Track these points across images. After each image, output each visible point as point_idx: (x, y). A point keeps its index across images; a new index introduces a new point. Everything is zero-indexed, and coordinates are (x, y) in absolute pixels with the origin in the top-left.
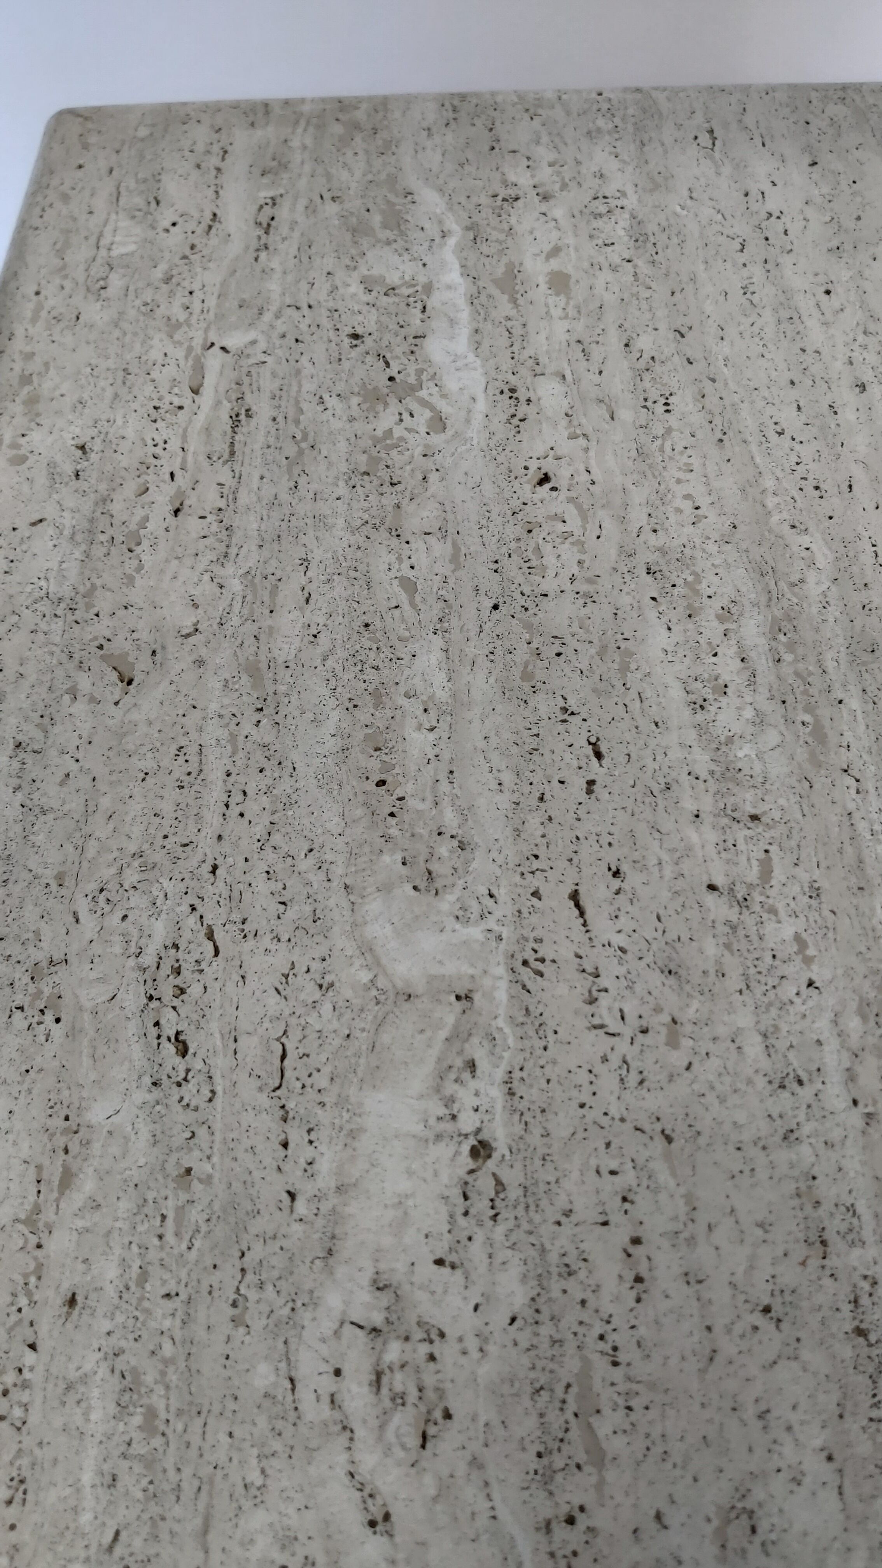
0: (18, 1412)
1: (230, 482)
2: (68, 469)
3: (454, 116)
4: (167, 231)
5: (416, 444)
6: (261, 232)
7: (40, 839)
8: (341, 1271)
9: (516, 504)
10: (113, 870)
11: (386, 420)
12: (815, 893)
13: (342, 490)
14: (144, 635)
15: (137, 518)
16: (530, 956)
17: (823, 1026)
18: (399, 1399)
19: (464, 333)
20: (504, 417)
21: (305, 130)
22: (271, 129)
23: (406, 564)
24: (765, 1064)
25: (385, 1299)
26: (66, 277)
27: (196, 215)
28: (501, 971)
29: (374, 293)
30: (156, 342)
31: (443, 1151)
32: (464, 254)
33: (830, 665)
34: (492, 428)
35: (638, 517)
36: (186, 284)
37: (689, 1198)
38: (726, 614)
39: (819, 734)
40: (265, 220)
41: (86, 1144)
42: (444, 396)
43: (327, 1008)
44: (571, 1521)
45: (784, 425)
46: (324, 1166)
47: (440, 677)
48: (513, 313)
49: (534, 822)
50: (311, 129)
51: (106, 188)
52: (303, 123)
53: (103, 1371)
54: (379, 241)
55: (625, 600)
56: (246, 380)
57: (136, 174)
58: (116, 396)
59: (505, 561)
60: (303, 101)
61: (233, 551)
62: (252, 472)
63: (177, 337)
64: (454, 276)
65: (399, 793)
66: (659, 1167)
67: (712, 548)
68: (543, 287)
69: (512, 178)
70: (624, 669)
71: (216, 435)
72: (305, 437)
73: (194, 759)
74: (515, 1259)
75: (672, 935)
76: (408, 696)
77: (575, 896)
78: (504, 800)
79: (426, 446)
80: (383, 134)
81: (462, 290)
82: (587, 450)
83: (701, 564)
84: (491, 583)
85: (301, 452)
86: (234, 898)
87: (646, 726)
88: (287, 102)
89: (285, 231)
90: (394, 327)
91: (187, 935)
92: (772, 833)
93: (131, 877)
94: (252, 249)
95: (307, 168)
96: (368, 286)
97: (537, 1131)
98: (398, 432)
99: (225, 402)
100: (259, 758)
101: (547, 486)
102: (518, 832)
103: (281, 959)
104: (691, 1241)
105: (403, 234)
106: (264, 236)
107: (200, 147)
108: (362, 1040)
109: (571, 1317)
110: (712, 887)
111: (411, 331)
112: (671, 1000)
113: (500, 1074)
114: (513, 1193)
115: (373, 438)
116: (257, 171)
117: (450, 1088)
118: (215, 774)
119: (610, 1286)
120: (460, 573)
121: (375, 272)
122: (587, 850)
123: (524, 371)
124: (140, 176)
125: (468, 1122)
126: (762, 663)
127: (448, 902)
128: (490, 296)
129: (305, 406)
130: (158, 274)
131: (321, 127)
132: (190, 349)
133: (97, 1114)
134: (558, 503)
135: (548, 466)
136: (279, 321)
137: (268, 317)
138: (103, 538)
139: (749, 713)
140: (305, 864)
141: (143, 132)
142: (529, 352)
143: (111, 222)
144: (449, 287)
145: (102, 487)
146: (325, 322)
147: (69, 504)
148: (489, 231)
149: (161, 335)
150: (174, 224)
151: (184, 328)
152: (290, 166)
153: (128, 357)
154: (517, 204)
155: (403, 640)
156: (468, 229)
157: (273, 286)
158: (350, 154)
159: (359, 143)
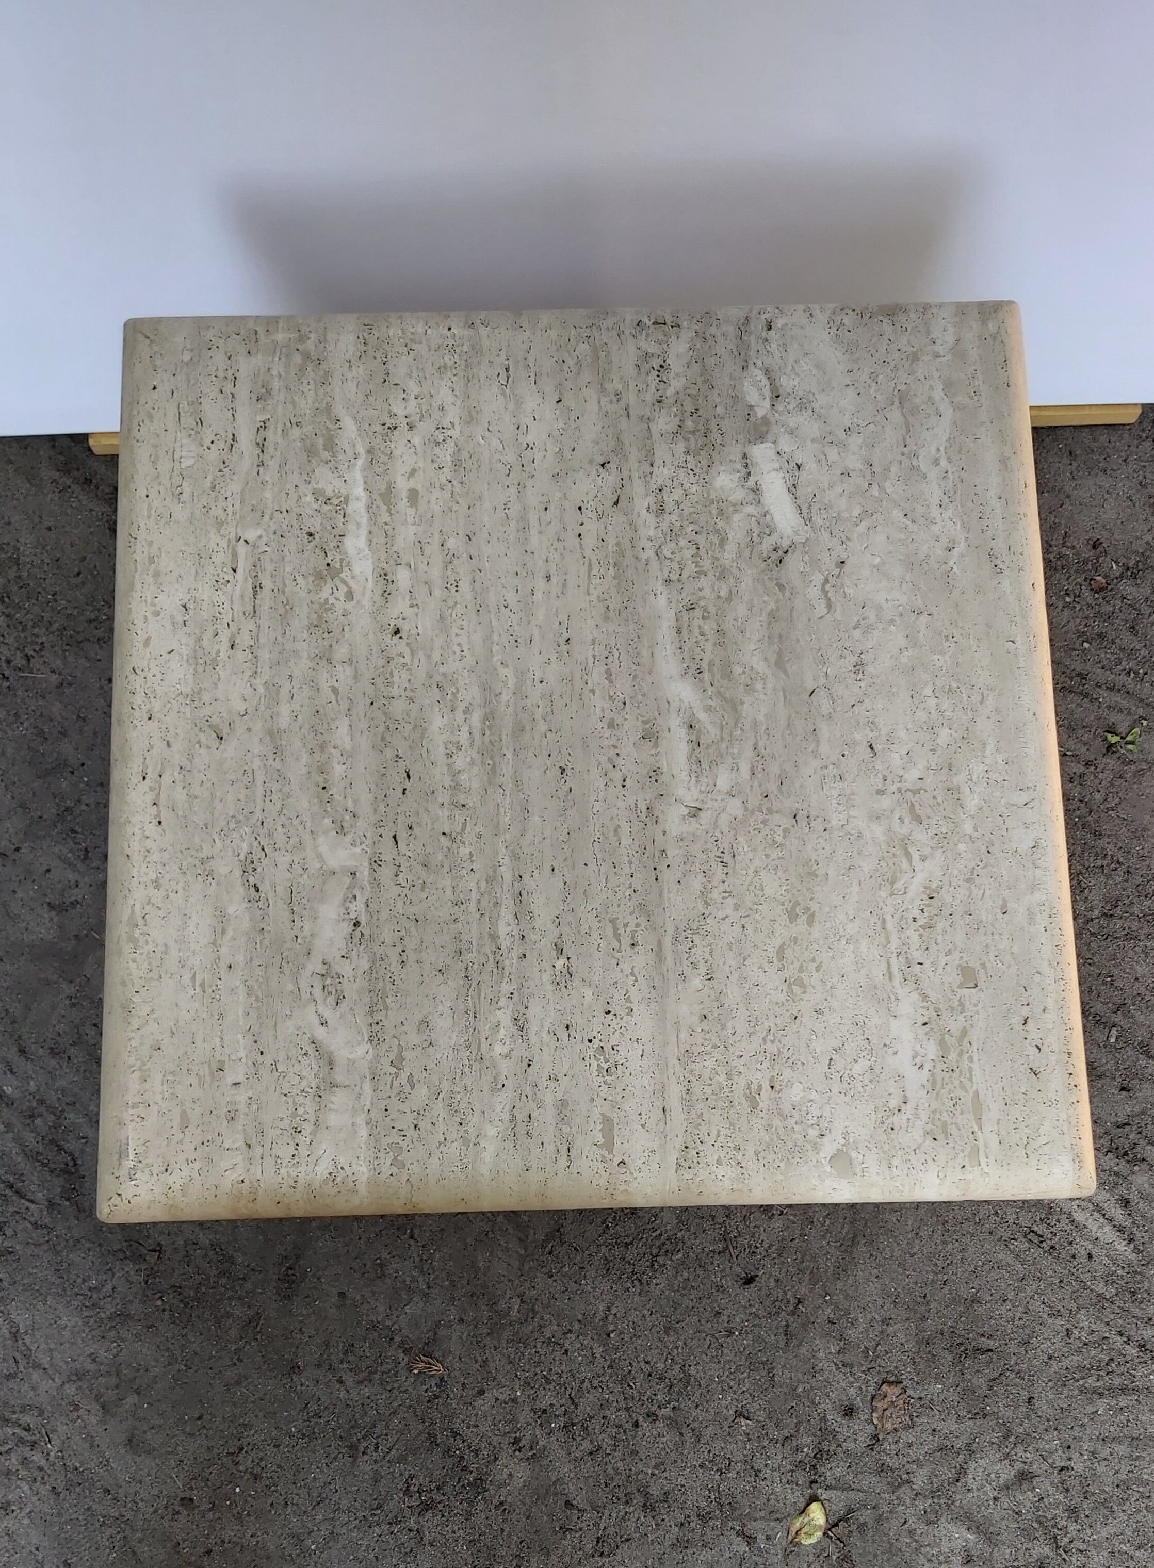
0: (218, 997)
1: (255, 630)
2: (180, 619)
3: (365, 348)
4: (209, 448)
5: (340, 606)
6: (259, 451)
7: (196, 809)
8: (312, 959)
9: (383, 646)
10: (225, 823)
11: (325, 593)
12: (480, 836)
13: (306, 636)
14: (224, 715)
15: (214, 651)
16: (376, 859)
17: (473, 885)
18: (330, 993)
19: (364, 532)
20: (380, 592)
21: (279, 358)
22: (260, 357)
23: (334, 679)
24: (452, 897)
25: (326, 967)
26: (160, 484)
27: (223, 433)
28: (366, 864)
29: (319, 502)
30: (212, 535)
31: (345, 924)
32: (366, 474)
33: (504, 737)
34: (375, 599)
35: (436, 656)
36: (223, 491)
37: (421, 938)
38: (467, 711)
39: (494, 770)
40: (260, 440)
41: (228, 920)
42: (353, 577)
43: (305, 877)
44: (377, 1023)
45: (508, 601)
46: (306, 928)
47: (347, 739)
48: (389, 519)
49: (382, 806)
50: (283, 359)
51: (172, 411)
52: (277, 350)
53: (242, 986)
54: (322, 461)
55: (427, 701)
56: (258, 564)
57: (188, 396)
58: (197, 572)
59: (377, 679)
61: (259, 670)
62: (265, 624)
63: (222, 532)
64: (359, 491)
65: (331, 793)
66: (413, 930)
67: (466, 674)
68: (405, 500)
69: (394, 409)
70: (422, 737)
71: (247, 600)
72: (288, 603)
73: (251, 776)
74: (366, 956)
75: (427, 851)
76: (334, 748)
77: (395, 837)
78: (371, 797)
79: (344, 610)
80: (324, 366)
81: (364, 501)
82: (417, 615)
83: (461, 684)
84: (370, 690)
85: (286, 612)
86: (270, 835)
87: (428, 764)
89: (272, 449)
90: (329, 528)
91: (255, 849)
92: (469, 812)
93: (232, 825)
94: (255, 465)
95: (282, 397)
96: (317, 494)
97: (375, 918)
98: (332, 600)
99: (249, 578)
100: (276, 776)
101: (398, 636)
102: (375, 810)
103: (288, 858)
104: (420, 952)
105: (334, 456)
106: (261, 454)
107: (221, 374)
108: (317, 888)
109: (383, 971)
110: (444, 834)
111: (337, 532)
112: (424, 875)
113: (364, 900)
114: (367, 937)
115: (320, 603)
116: (255, 399)
117: (348, 904)
118: (259, 782)
119: (394, 964)
120: (358, 684)
121: (320, 486)
122: (401, 818)
123: (392, 562)
124: (190, 399)
125: (353, 916)
126: (477, 735)
127: (348, 838)
128: (377, 507)
129: (287, 582)
130: (207, 483)
132: (229, 540)
133: (231, 911)
134: (402, 647)
135: (400, 624)
136: (273, 522)
137: (267, 518)
138: (201, 661)
139: (468, 759)
140: (296, 822)
141: (186, 357)
142: (395, 548)
143: (178, 439)
144: (358, 499)
145: (197, 631)
146: (295, 523)
147: (183, 641)
148: (380, 454)
149: (213, 531)
150: (212, 442)
151: (225, 526)
152: (272, 393)
153: (200, 545)
154: (396, 432)
155: (333, 720)
156: (369, 452)
157: (268, 494)
158: (305, 383)
159: (310, 373)
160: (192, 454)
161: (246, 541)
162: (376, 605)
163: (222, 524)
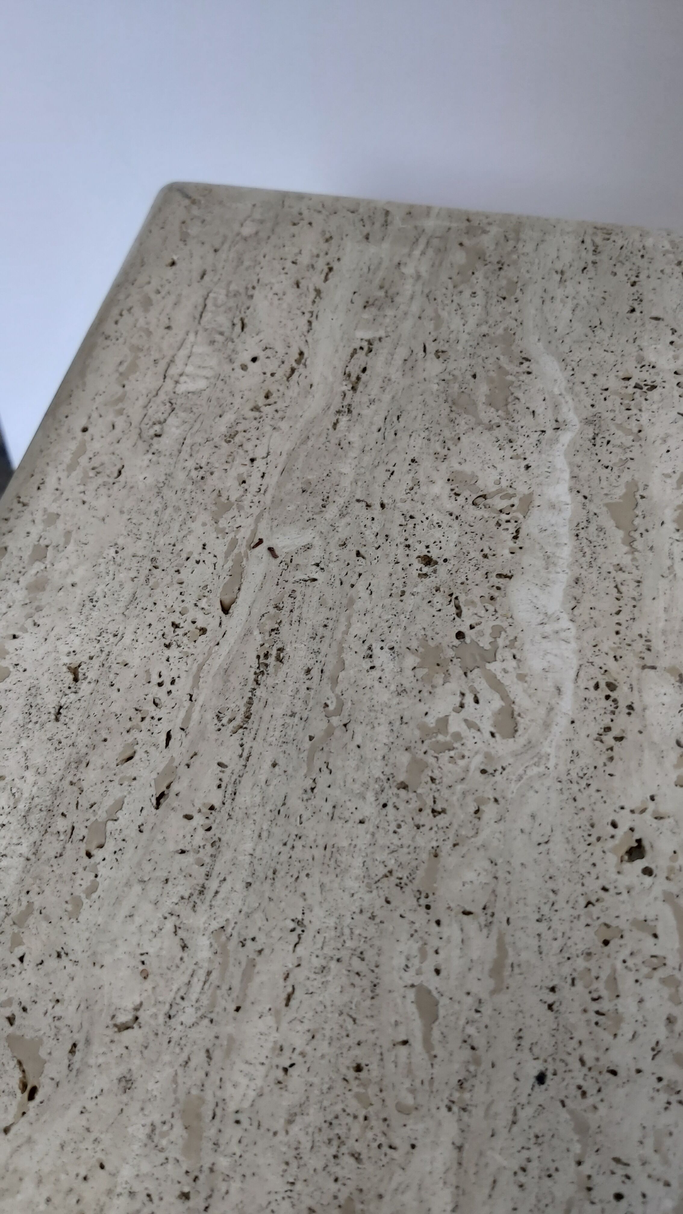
1: (235, 765)
2: (50, 701)
3: (594, 258)
4: (244, 367)
5: (476, 748)
6: (346, 387)
9: (593, 886)
11: (443, 704)
13: (369, 809)
14: (69, 1012)
15: (109, 802)
19: (561, 580)
20: (595, 729)
21: (423, 253)
22: (386, 245)
23: (429, 966)
26: (120, 412)
27: (280, 348)
29: (461, 499)
30: (196, 526)
32: (578, 459)
34: (577, 746)
36: (249, 446)
40: (355, 371)
42: (522, 677)
48: (626, 560)
50: (430, 252)
51: (192, 300)
52: (422, 242)
54: (479, 423)
56: (287, 604)
57: (230, 283)
58: (134, 597)
59: (566, 991)
60: (428, 210)
61: (213, 885)
62: (264, 753)
63: (223, 523)
64: (561, 491)
68: (670, 526)
69: (651, 357)
71: (235, 682)
72: (339, 711)
79: (488, 756)
80: (509, 272)
81: (568, 513)
84: (540, 1028)
85: (329, 733)
88: (410, 213)
89: (374, 389)
90: (476, 555)
94: (333, 410)
95: (415, 308)
96: (456, 483)
98: (456, 725)
99: (256, 632)
101: (640, 864)
105: (509, 417)
106: (350, 394)
107: (305, 260)
111: (495, 565)
115: (422, 727)
116: (359, 301)
120: (503, 998)
121: (467, 468)
123: (630, 659)
124: (233, 287)
128: (600, 529)
129: (348, 657)
130: (222, 427)
131: (441, 251)
132: (234, 543)
134: (650, 900)
135: (645, 827)
136: (344, 521)
137: (332, 511)
138: (61, 825)
141: (248, 230)
142: (640, 627)
143: (188, 345)
144: (553, 506)
145: (83, 739)
146: (395, 532)
147: (37, 759)
148: (613, 429)
149: (205, 517)
150: (254, 360)
151: (234, 512)
152: (398, 299)
153: (161, 541)
154: (654, 395)
155: (403, 1110)
156: (588, 422)
157: (347, 468)
158: (467, 293)
159: (480, 280)
160: (206, 373)
161: (271, 550)
162: (581, 762)
163: (227, 507)
